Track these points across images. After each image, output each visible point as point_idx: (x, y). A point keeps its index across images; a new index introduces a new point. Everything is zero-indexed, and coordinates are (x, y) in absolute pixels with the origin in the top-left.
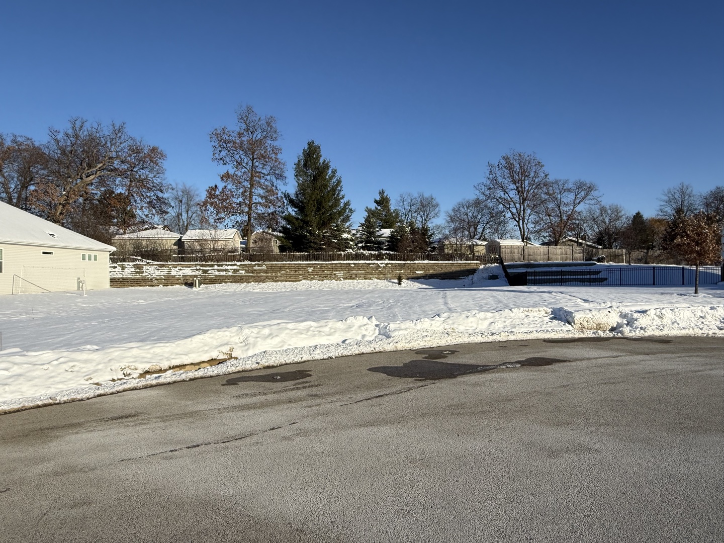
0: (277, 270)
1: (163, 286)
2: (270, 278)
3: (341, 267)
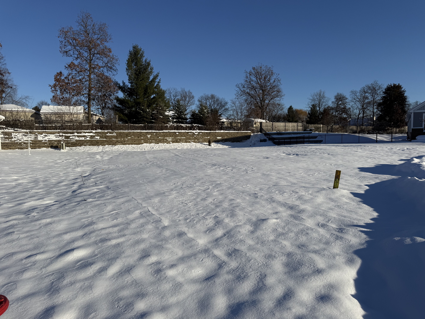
0: (125, 137)
2: (120, 142)
3: (170, 135)
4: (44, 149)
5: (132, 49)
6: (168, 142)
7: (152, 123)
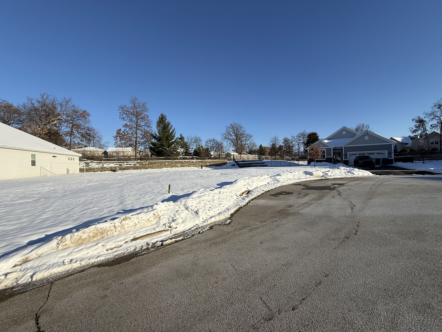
0: (153, 164)
1: (100, 172)
2: (150, 167)
3: (179, 163)
4: (107, 171)
5: (160, 116)
6: (178, 167)
7: (170, 156)
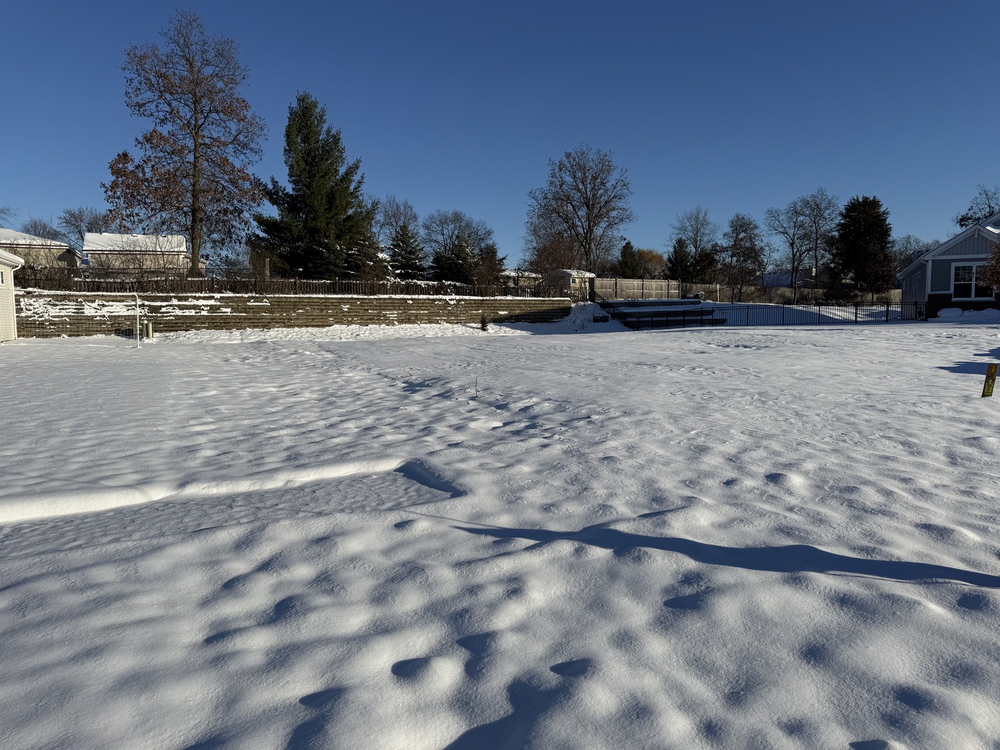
1: (70, 336)
2: (279, 321)
3: (393, 305)
4: (100, 336)
5: (295, 104)
6: (390, 323)
